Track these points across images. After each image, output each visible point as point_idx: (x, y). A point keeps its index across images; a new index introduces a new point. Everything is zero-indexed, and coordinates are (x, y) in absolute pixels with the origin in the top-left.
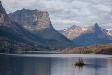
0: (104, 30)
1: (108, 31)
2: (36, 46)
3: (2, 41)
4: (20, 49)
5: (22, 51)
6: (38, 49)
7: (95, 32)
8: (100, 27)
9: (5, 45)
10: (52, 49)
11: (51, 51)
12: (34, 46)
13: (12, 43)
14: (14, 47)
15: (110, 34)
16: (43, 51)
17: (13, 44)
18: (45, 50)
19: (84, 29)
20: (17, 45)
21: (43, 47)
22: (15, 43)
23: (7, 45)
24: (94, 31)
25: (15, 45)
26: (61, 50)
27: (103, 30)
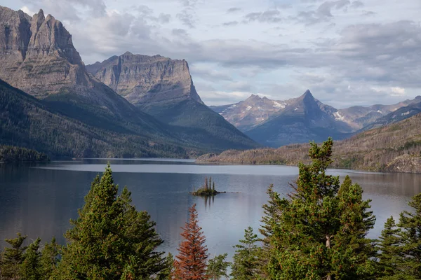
0: (326, 107)
1: (336, 110)
2: (152, 144)
3: (67, 132)
4: (109, 153)
5: (116, 157)
6: (156, 152)
7: (305, 112)
8: (318, 101)
9: (74, 140)
10: (192, 154)
11: (188, 158)
12: (148, 146)
13: (91, 137)
14: (95, 147)
15: (341, 118)
16: (168, 157)
17: (93, 140)
18: (174, 155)
19: (279, 105)
20: (105, 141)
21: (170, 148)
22: (99, 138)
23: (78, 141)
24: (303, 110)
25: (100, 142)
26: (211, 155)
27: (325, 109)
